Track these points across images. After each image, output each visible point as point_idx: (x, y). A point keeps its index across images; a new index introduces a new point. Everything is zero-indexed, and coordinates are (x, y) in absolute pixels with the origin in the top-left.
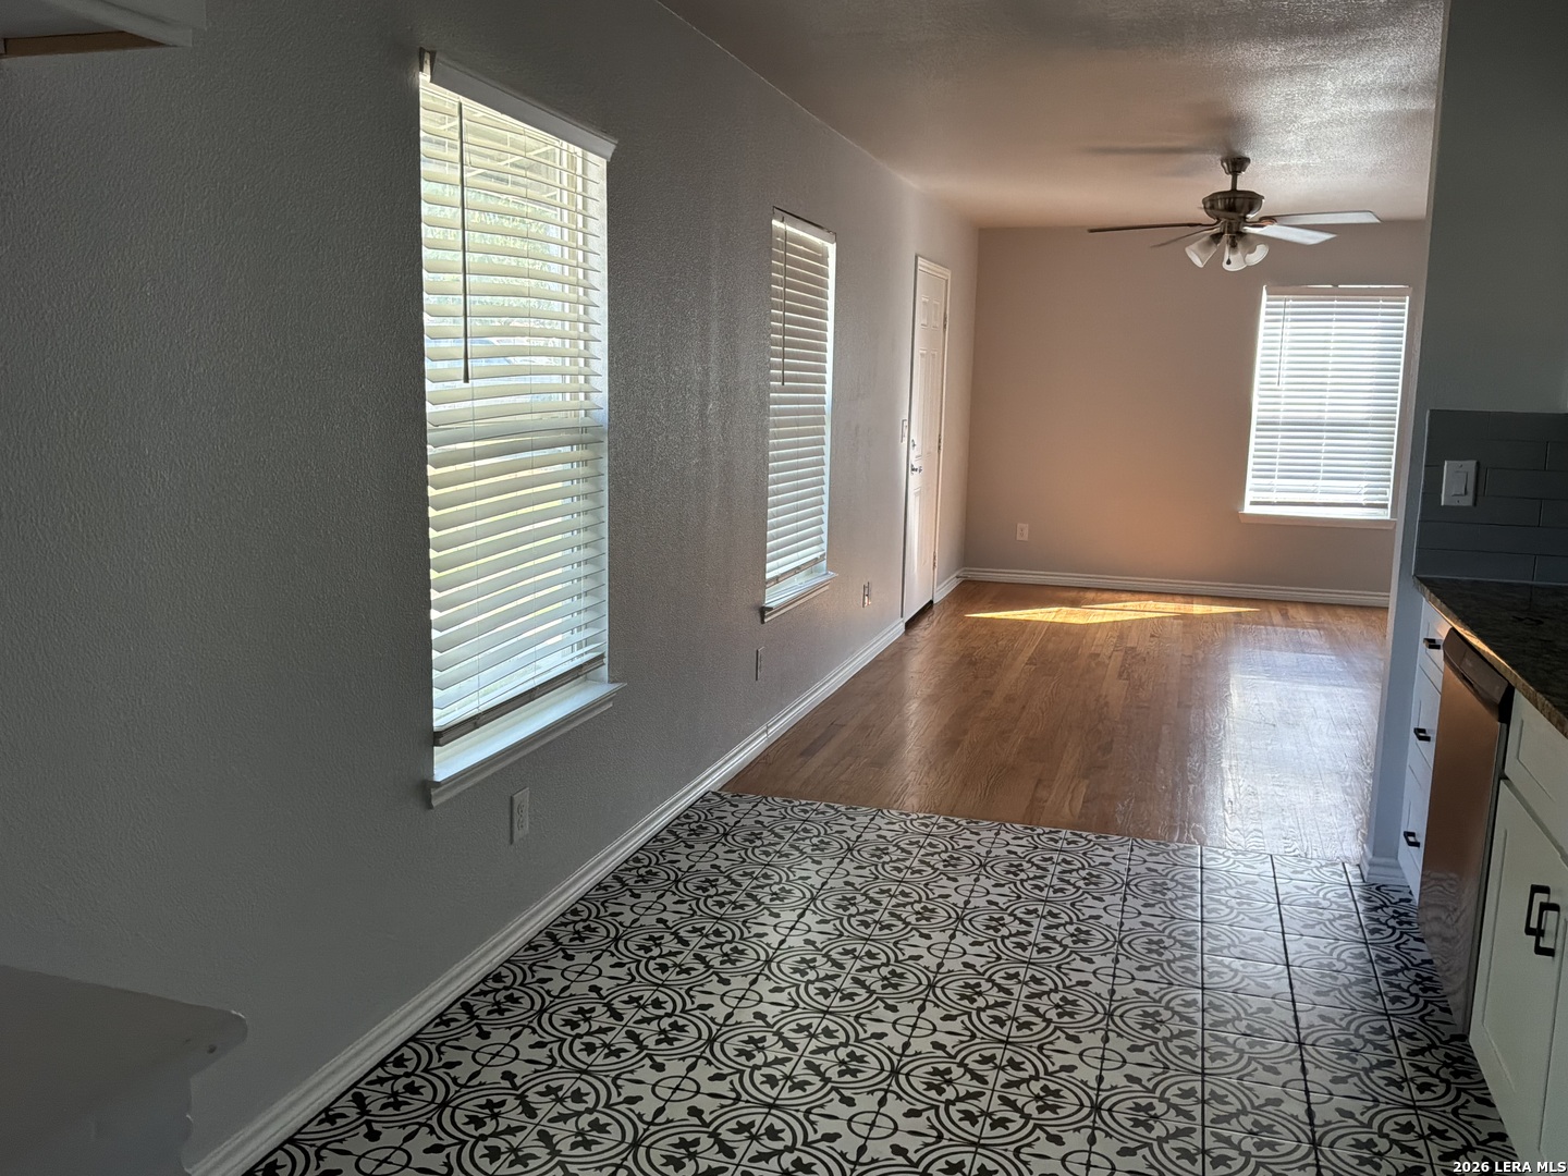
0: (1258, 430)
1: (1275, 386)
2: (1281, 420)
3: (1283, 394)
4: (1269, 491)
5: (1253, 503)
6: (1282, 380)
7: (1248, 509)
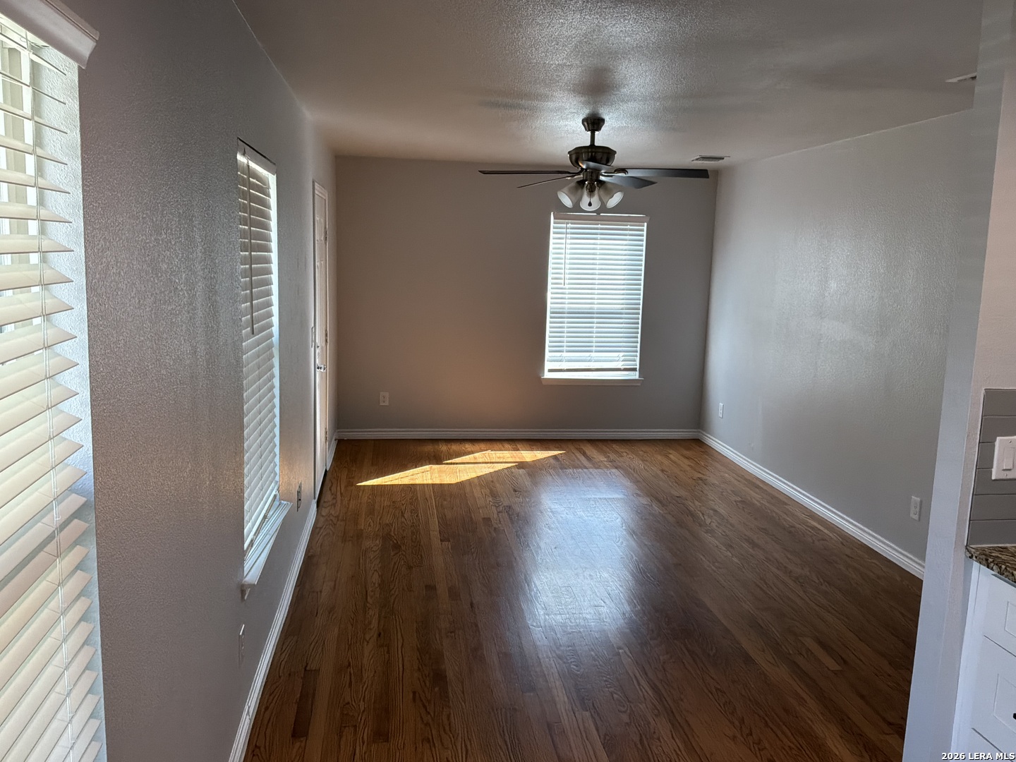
0: (551, 318)
1: (562, 286)
2: (566, 310)
3: (567, 291)
4: (561, 361)
5: (550, 371)
6: (567, 281)
7: (547, 375)
